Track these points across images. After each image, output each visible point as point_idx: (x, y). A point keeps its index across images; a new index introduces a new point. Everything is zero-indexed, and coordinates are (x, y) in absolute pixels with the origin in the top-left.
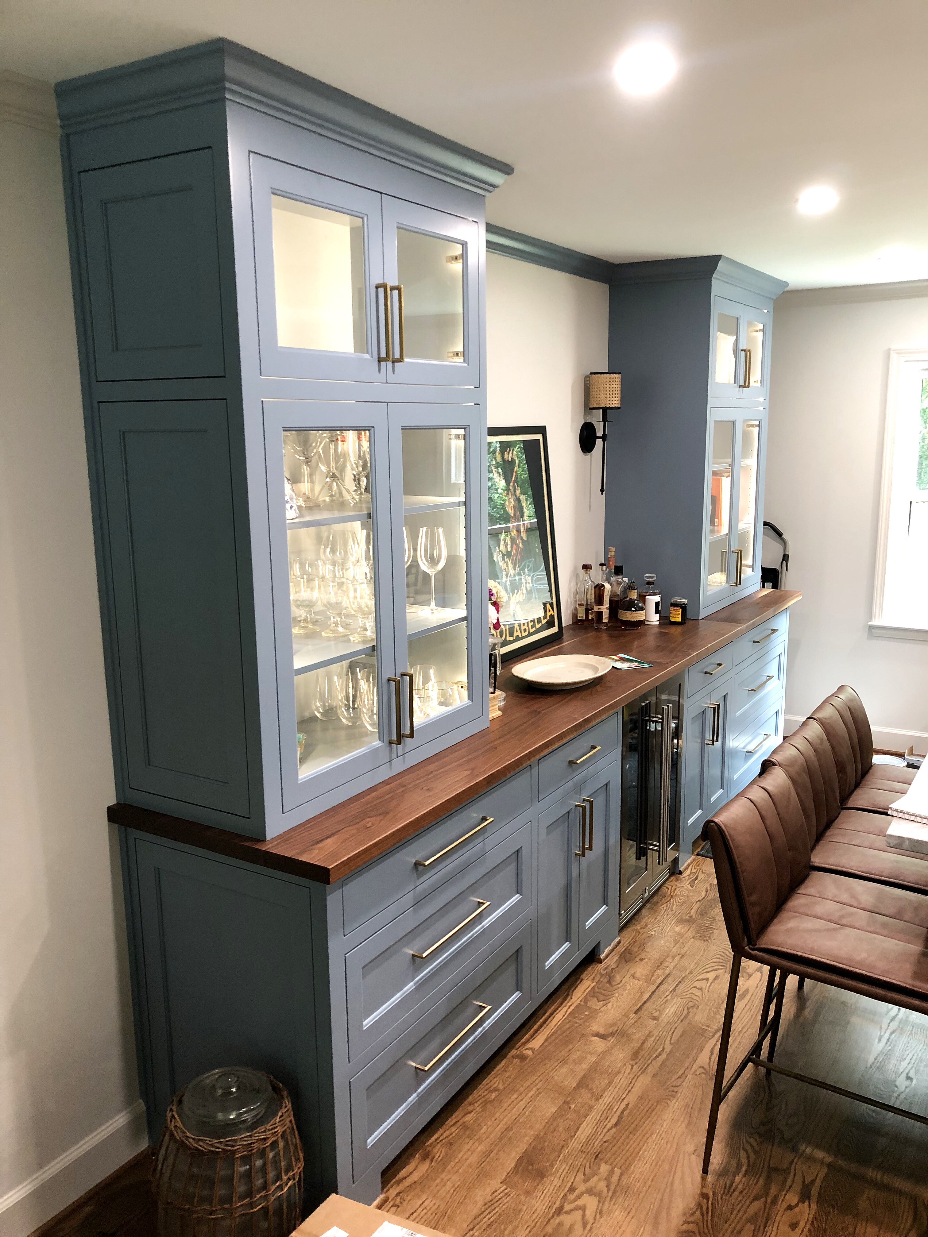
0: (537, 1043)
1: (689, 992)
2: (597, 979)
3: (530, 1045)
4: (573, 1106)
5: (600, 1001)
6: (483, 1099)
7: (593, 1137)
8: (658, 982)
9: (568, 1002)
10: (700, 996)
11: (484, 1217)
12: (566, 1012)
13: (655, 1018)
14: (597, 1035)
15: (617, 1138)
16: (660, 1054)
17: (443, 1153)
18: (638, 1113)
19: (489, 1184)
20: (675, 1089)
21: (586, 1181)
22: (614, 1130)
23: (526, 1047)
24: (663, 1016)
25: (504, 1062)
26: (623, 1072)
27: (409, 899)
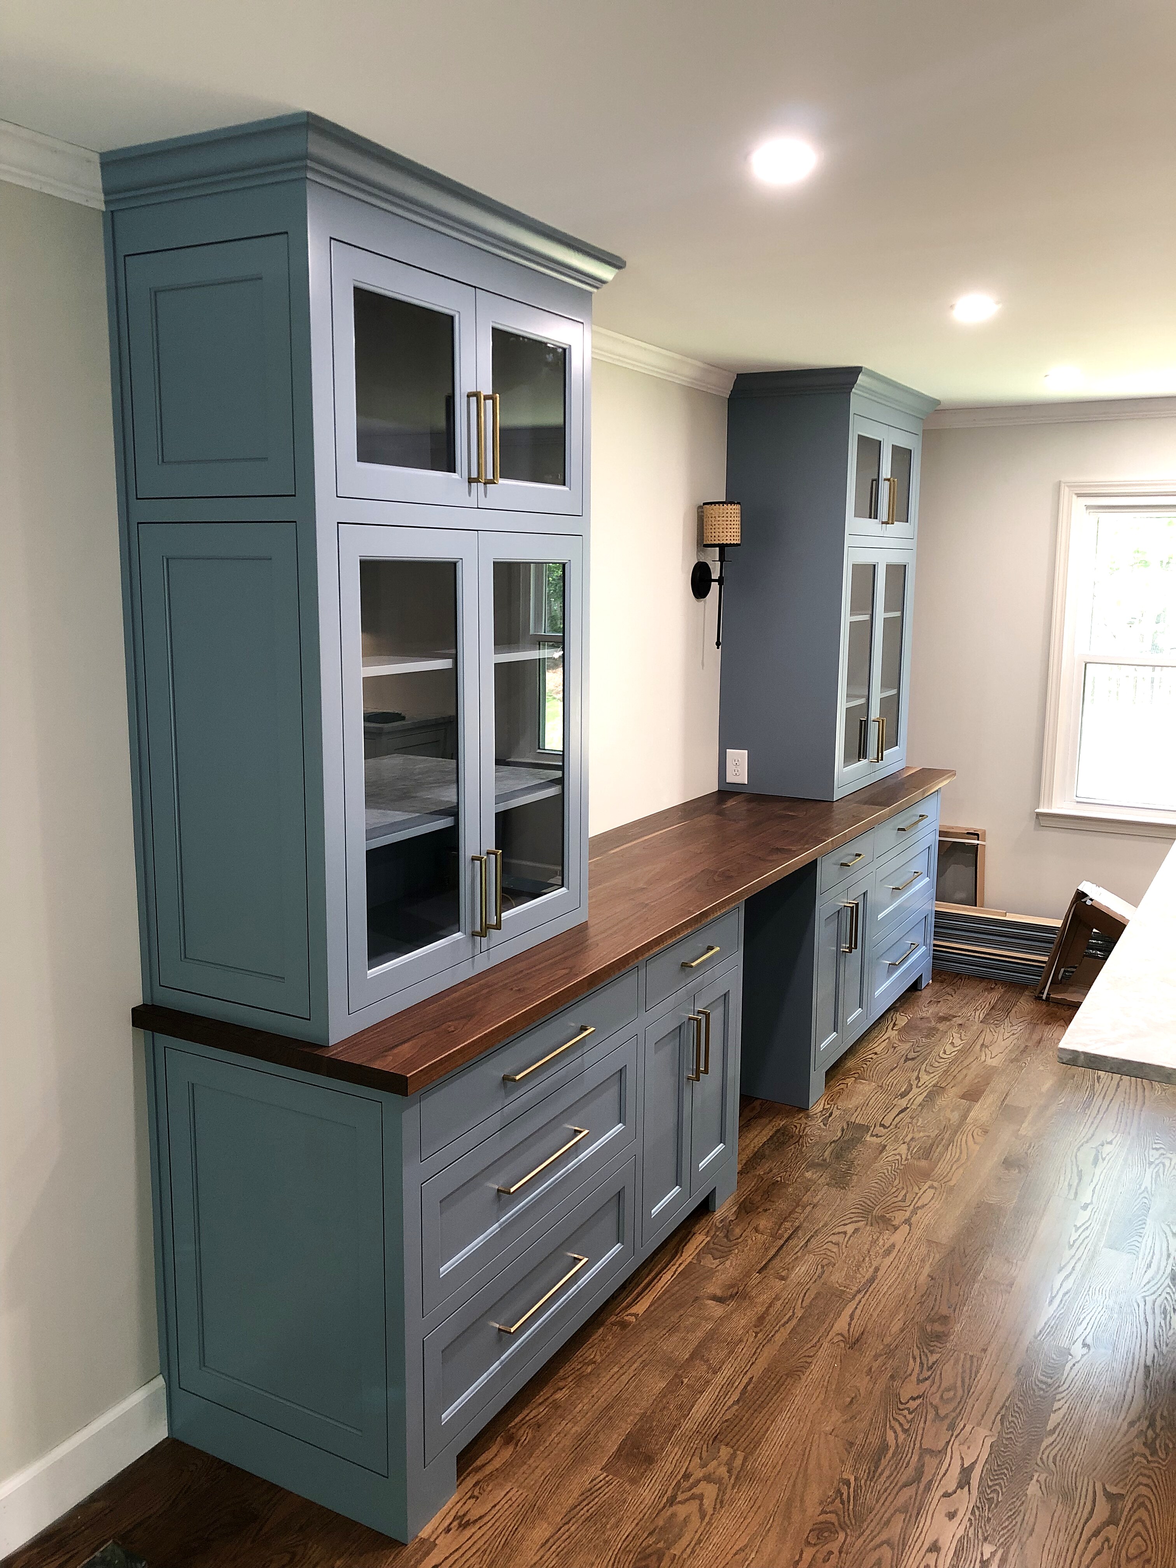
0: (640, 1308)
1: (822, 1248)
2: (712, 1233)
3: (634, 1310)
4: (685, 1381)
5: (717, 1259)
6: (578, 1373)
7: (711, 1415)
8: (786, 1236)
9: (677, 1260)
10: (837, 1253)
11: (582, 1509)
12: (675, 1271)
13: (783, 1278)
14: (715, 1298)
15: (740, 1417)
16: (789, 1320)
17: (530, 1435)
18: (764, 1387)
19: (587, 1470)
20: (809, 1360)
21: (704, 1466)
22: (736, 1407)
23: (629, 1312)
24: (793, 1275)
25: (601, 1331)
26: (745, 1340)
27: (495, 1122)
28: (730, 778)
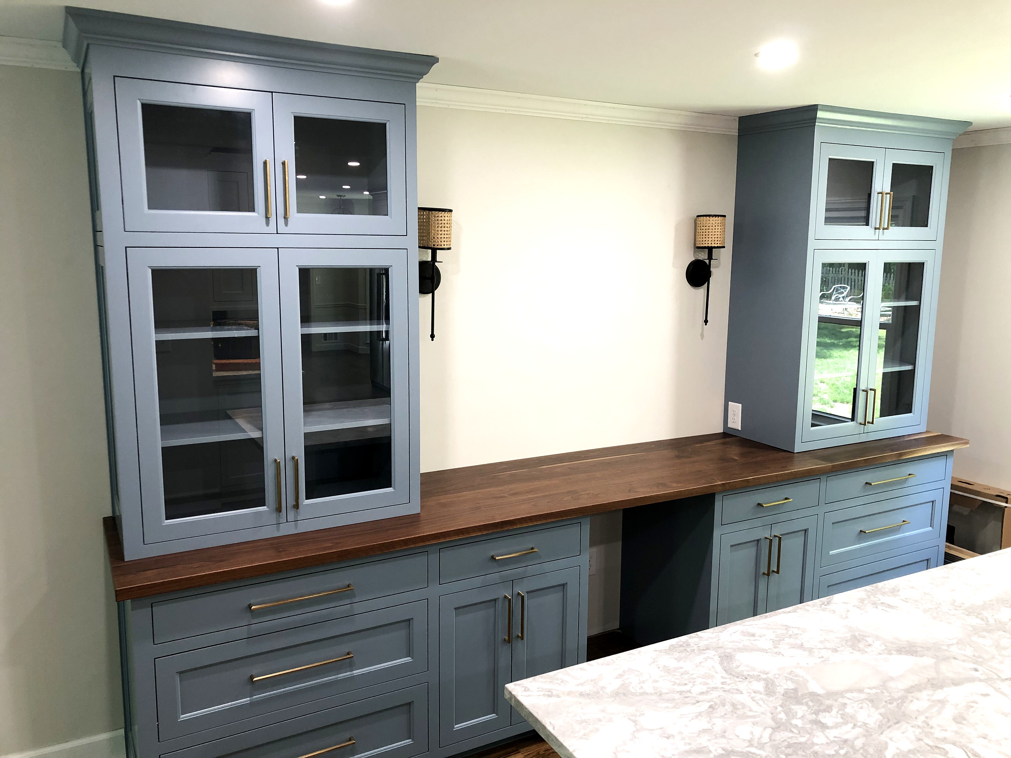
27: (240, 632)
28: (730, 425)
